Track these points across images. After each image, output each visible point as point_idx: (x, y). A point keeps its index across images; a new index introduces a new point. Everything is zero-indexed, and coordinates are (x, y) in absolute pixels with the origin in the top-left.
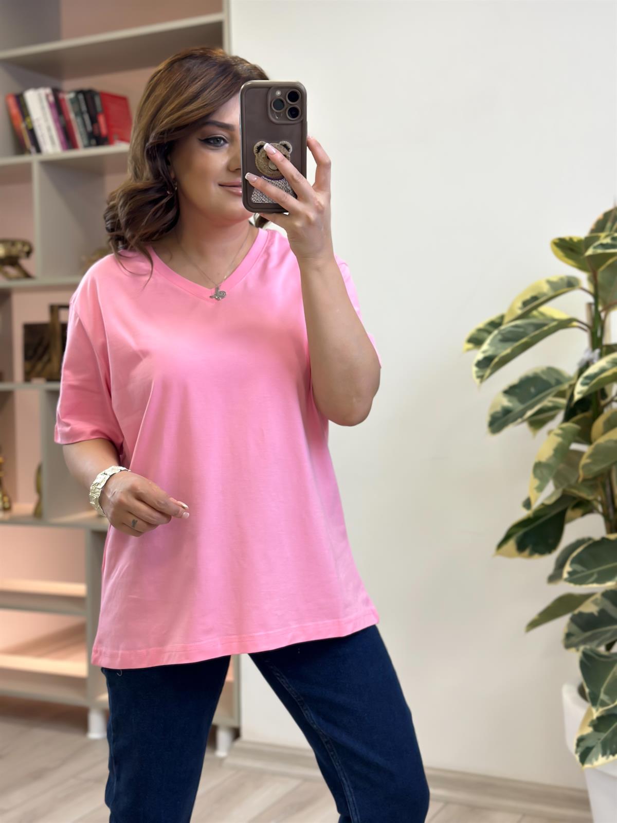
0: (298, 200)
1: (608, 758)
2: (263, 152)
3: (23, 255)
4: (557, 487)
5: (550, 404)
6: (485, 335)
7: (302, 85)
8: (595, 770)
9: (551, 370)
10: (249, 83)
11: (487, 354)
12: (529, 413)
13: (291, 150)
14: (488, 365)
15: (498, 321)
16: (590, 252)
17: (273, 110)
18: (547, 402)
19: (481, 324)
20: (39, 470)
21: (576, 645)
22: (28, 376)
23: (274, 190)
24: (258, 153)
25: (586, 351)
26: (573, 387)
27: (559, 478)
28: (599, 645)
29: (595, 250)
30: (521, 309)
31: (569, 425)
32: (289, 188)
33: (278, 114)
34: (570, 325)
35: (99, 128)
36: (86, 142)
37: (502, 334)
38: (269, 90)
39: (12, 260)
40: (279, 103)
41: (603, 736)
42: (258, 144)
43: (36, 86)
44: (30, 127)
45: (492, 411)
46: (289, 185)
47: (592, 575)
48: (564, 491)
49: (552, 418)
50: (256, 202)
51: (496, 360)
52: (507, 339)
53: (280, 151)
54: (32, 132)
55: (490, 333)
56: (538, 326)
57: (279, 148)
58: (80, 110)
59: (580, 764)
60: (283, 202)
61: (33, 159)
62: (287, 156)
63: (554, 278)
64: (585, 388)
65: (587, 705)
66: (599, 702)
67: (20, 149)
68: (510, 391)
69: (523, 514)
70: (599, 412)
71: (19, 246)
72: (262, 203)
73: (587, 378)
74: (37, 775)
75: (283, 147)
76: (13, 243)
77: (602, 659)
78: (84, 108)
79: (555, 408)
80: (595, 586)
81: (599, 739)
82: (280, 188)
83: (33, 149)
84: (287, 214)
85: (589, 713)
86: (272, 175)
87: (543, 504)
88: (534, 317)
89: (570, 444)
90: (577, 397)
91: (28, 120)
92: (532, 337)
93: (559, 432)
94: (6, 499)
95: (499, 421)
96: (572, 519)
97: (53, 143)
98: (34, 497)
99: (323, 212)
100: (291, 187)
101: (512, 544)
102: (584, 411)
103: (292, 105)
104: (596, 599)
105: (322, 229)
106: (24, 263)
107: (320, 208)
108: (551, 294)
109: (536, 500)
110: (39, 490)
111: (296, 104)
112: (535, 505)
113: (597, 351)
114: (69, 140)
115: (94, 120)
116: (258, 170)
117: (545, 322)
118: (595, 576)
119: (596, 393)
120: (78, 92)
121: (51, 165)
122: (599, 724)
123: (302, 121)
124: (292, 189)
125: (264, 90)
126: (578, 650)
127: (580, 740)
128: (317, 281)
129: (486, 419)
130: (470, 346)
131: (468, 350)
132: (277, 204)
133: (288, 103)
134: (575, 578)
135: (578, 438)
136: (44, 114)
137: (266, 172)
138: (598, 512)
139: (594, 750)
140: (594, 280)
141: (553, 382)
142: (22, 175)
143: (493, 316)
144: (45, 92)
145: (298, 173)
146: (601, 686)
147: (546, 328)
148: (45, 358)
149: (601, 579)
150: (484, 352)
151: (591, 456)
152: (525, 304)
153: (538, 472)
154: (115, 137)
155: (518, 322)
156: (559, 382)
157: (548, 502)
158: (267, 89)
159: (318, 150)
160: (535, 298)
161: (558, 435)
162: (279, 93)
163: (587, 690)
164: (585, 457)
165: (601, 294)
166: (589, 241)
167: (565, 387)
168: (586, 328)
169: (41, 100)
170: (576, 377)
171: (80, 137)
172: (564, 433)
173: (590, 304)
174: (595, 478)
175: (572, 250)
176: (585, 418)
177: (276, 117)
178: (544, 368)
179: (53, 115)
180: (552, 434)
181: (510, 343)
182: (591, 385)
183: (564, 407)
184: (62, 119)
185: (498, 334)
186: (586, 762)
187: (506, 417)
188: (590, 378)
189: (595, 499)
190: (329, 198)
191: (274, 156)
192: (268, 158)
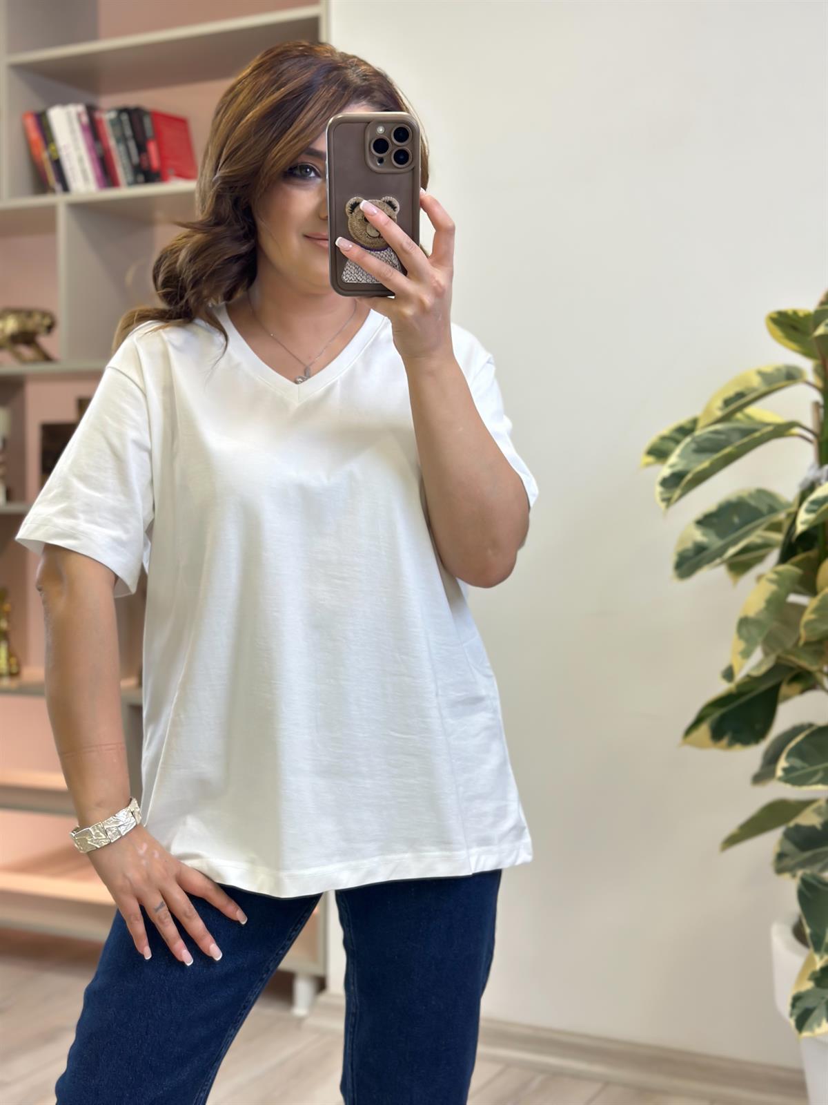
0: (409, 278)
2: (358, 212)
3: (42, 329)
4: (766, 654)
5: (760, 541)
6: (671, 444)
7: (414, 118)
8: (814, 1040)
9: (762, 493)
11: (676, 469)
12: (732, 551)
13: (398, 209)
14: (676, 483)
15: (689, 426)
16: (820, 331)
17: (373, 153)
18: (755, 537)
19: (666, 429)
21: (791, 870)
23: (376, 263)
24: (351, 213)
25: (812, 467)
26: (793, 517)
27: (770, 643)
28: (823, 869)
30: (721, 409)
31: (787, 568)
32: (395, 261)
33: (381, 161)
34: (787, 434)
35: (149, 159)
36: (130, 178)
37: (697, 443)
38: (367, 125)
39: (25, 338)
40: (381, 145)
42: (352, 201)
43: (64, 101)
44: (55, 157)
45: (680, 548)
46: (396, 257)
47: (815, 773)
48: (779, 658)
49: (760, 559)
50: (348, 282)
51: (689, 477)
52: (703, 448)
53: (383, 210)
54: (57, 164)
55: (677, 442)
56: (746, 432)
57: (380, 207)
58: (124, 134)
59: (795, 1031)
60: (387, 280)
61: (58, 200)
62: (393, 217)
63: (768, 368)
64: (811, 517)
65: (807, 951)
66: (823, 947)
67: (41, 186)
68: (705, 522)
69: (722, 687)
70: (826, 552)
71: (37, 318)
72: (357, 283)
73: (814, 502)
75: (386, 205)
76: (29, 313)
77: (826, 889)
78: (128, 132)
79: (766, 546)
80: (820, 787)
81: (823, 998)
82: (387, 261)
83: (58, 187)
84: (393, 297)
85: (810, 961)
86: (372, 244)
87: (748, 676)
88: (738, 420)
89: (787, 594)
90: (800, 528)
91: (53, 148)
92: (738, 447)
93: (774, 576)
94: (13, 660)
95: (689, 562)
96: (787, 698)
97: (86, 179)
99: (442, 294)
100: (399, 260)
101: (704, 730)
102: (806, 549)
103: (399, 146)
104: (820, 807)
105: (440, 319)
106: (44, 341)
107: (439, 290)
108: (763, 389)
109: (741, 667)
111: (405, 146)
112: (739, 676)
113: (827, 468)
114: (107, 176)
115: (142, 148)
116: (353, 237)
117: (755, 427)
118: (820, 775)
119: (823, 525)
120: (122, 111)
121: (83, 209)
122: (823, 978)
123: (413, 169)
124: (400, 263)
125: (362, 125)
126: (794, 876)
127: (797, 999)
128: (430, 389)
129: (672, 559)
130: (651, 459)
131: (648, 465)
132: (381, 284)
133: (395, 145)
134: (792, 777)
135: (798, 588)
136: (75, 140)
138: (824, 688)
139: (816, 1013)
140: (822, 371)
141: (764, 509)
142: (44, 222)
143: (683, 419)
144: (76, 110)
146: (827, 925)
147: (757, 434)
150: (672, 466)
151: (817, 610)
152: (727, 402)
153: (744, 631)
154: (171, 171)
155: (719, 427)
156: (773, 510)
157: (756, 673)
158: (364, 124)
159: (436, 210)
160: (740, 395)
161: (772, 581)
162: (381, 130)
163: (808, 930)
164: (808, 611)
166: (817, 318)
167: (781, 516)
168: (810, 436)
169: (70, 122)
170: (797, 503)
171: (122, 170)
172: (780, 580)
173: (816, 404)
174: (820, 642)
175: (795, 328)
176: (808, 560)
177: (379, 164)
178: (753, 491)
179: (86, 141)
180: (761, 579)
181: (708, 455)
182: (820, 512)
183: (780, 544)
184: (98, 146)
185: (692, 441)
186: (804, 1028)
187: (700, 557)
188: (818, 503)
189: (819, 670)
190: (451, 276)
191: (375, 216)
192: (365, 220)
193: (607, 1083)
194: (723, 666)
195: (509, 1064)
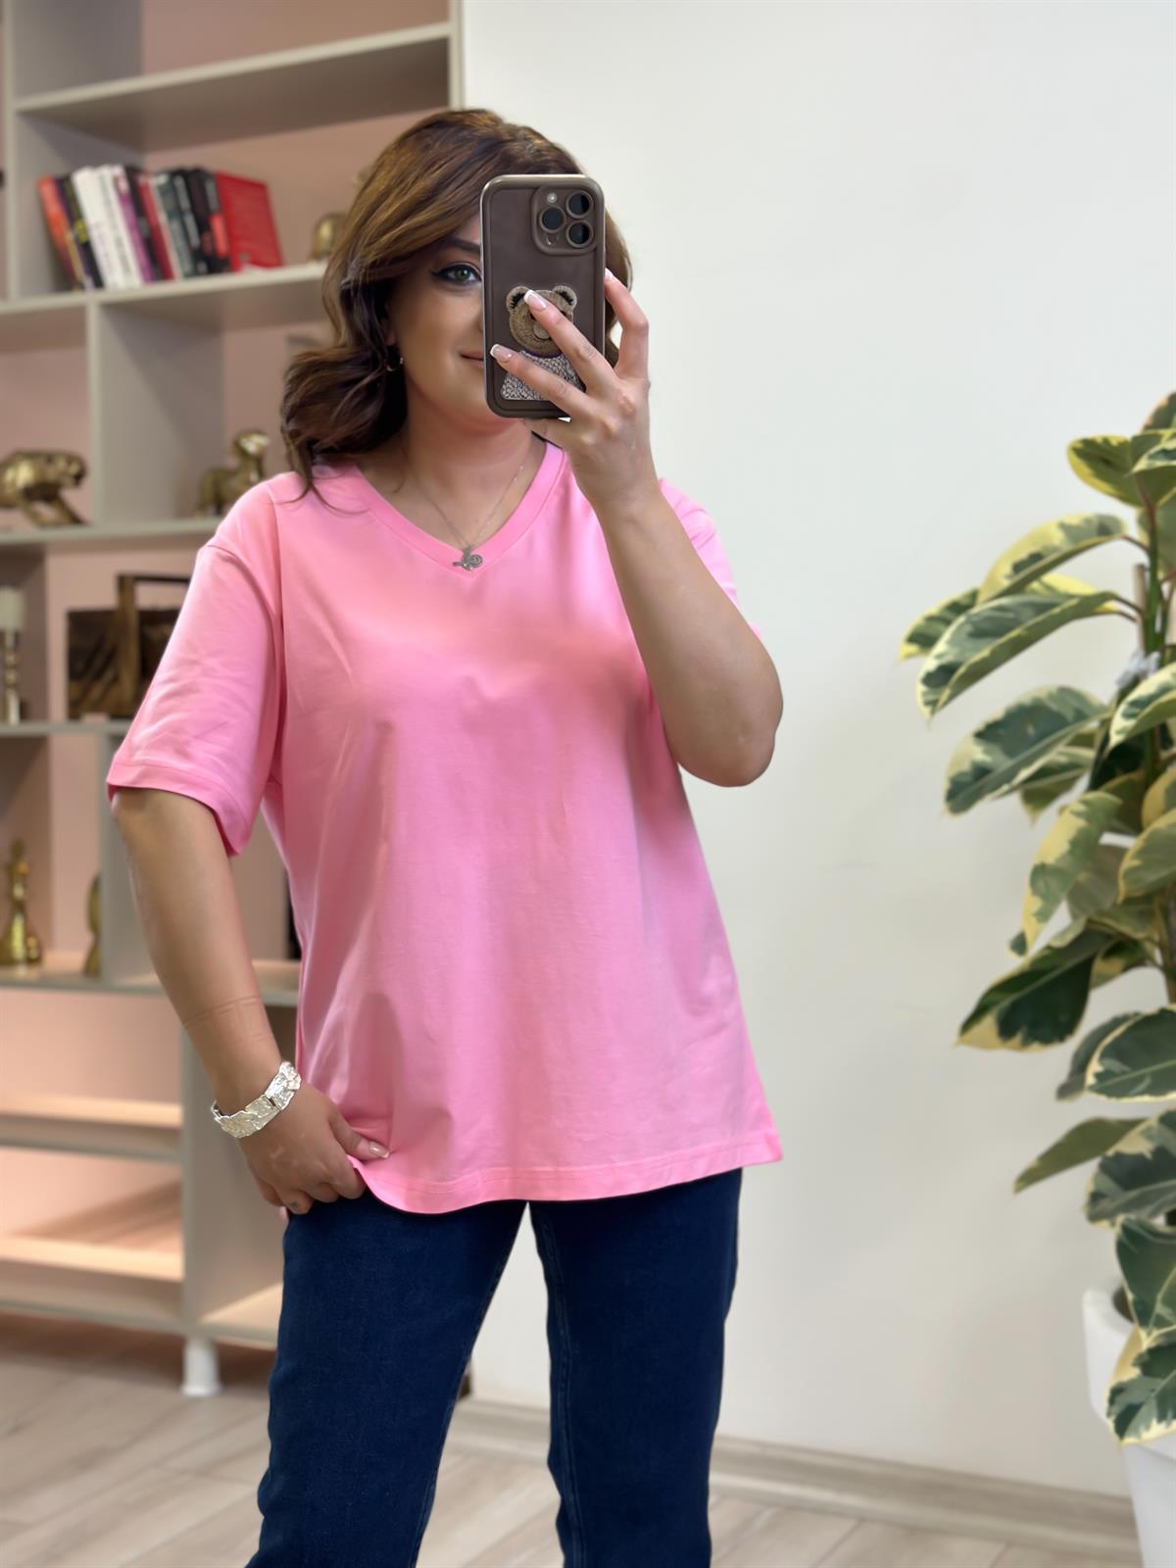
0: (588, 394)
1: (1169, 1424)
2: (523, 306)
3: (68, 481)
4: (1075, 916)
5: (1063, 759)
6: (939, 626)
7: (595, 183)
8: (1141, 1447)
9: (1065, 692)
10: (498, 180)
11: (944, 661)
12: (1024, 774)
13: (575, 302)
14: (944, 680)
15: (965, 602)
16: (1142, 465)
17: (541, 228)
18: (1058, 754)
19: (934, 608)
20: (95, 887)
21: (1109, 1216)
22: (75, 711)
23: (543, 376)
24: (514, 308)
25: (1134, 655)
26: (1106, 723)
27: (1078, 898)
28: (1154, 1214)
29: (1151, 462)
30: (1009, 577)
31: (1100, 795)
32: (570, 372)
33: (551, 237)
34: (1099, 609)
35: (213, 240)
36: (188, 267)
37: (974, 624)
38: (534, 193)
39: (44, 492)
40: (552, 217)
41: (1161, 1384)
42: (514, 292)
43: (95, 162)
44: (83, 239)
45: (953, 772)
46: (571, 367)
47: (1139, 1080)
48: (1090, 921)
49: (1068, 785)
50: (510, 398)
51: (962, 670)
52: (981, 632)
53: (554, 304)
54: (86, 249)
55: (948, 622)
56: (1041, 608)
57: (552, 299)
58: (178, 206)
59: (1115, 1437)
60: (559, 399)
61: (88, 299)
62: (568, 313)
63: (1074, 520)
64: (1131, 723)
65: (1132, 1326)
66: (1153, 1318)
67: (64, 279)
68: (988, 734)
69: (1012, 964)
70: (1156, 773)
71: (61, 464)
72: (521, 400)
73: (1134, 704)
74: (87, 1462)
75: (560, 297)
76: (50, 458)
77: (1159, 1241)
78: (185, 203)
79: (1074, 766)
80: (1147, 1099)
81: (1153, 1390)
82: (555, 372)
83: (88, 282)
84: (568, 420)
85: (1134, 1340)
86: (541, 348)
87: (1049, 947)
88: (1034, 592)
89: (1100, 835)
90: (1115, 739)
91: (79, 226)
92: (1029, 629)
93: (1081, 808)
94: (32, 942)
95: (965, 791)
96: (1106, 978)
97: (127, 270)
98: (86, 939)
99: (634, 417)
100: (575, 371)
101: (989, 1024)
102: (1129, 769)
103: (577, 219)
104: (1149, 1129)
105: (633, 447)
106: (71, 496)
107: (628, 409)
108: (1067, 547)
109: (1037, 935)
110: (94, 925)
111: (585, 219)
112: (1035, 948)
113: (1155, 656)
114: (156, 265)
115: (203, 226)
116: (515, 341)
117: (1056, 601)
118: (1147, 1082)
119: (1151, 732)
120: (175, 173)
121: (123, 311)
122: (1152, 1362)
123: (595, 249)
124: (576, 375)
125: (528, 192)
126: (1113, 1224)
127: (1117, 1392)
129: (942, 786)
130: (913, 648)
131: (909, 656)
132: (549, 402)
133: (571, 217)
134: (1108, 1085)
135: (1116, 823)
136: (111, 215)
137: (530, 342)
138: (1154, 964)
139: (1143, 1410)
140: (1149, 522)
141: (1069, 715)
142: (67, 330)
143: (956, 592)
144: (111, 173)
145: (589, 344)
146: (1158, 1290)
147: (1057, 610)
148: (109, 675)
149: (1158, 1088)
150: (939, 656)
151: (1141, 853)
152: (1018, 567)
153: (1041, 884)
154: (244, 257)
155: (1005, 601)
156: (1081, 716)
157: (1058, 944)
158: (531, 191)
159: (625, 302)
160: (1035, 557)
161: (1078, 814)
162: (553, 198)
163: (1130, 1296)
164: (1129, 855)
165: (1162, 549)
166: (1140, 445)
167: (1092, 725)
168: (1132, 612)
169: (104, 189)
170: (1114, 705)
171: (176, 257)
172: (1090, 813)
173: (1141, 568)
174: (1148, 898)
175: (1107, 462)
176: (1131, 784)
177: (549, 242)
178: (1054, 690)
179: (126, 216)
180: (1067, 813)
181: (988, 640)
182: (1141, 716)
183: (1091, 764)
184: (143, 223)
185: (967, 622)
186: (1127, 1432)
187: (980, 783)
188: (1140, 704)
189: (1149, 939)
190: (646, 387)
191: (544, 312)
192: (532, 317)
193: (862, 1519)
194: (1012, 934)
195: (727, 1494)
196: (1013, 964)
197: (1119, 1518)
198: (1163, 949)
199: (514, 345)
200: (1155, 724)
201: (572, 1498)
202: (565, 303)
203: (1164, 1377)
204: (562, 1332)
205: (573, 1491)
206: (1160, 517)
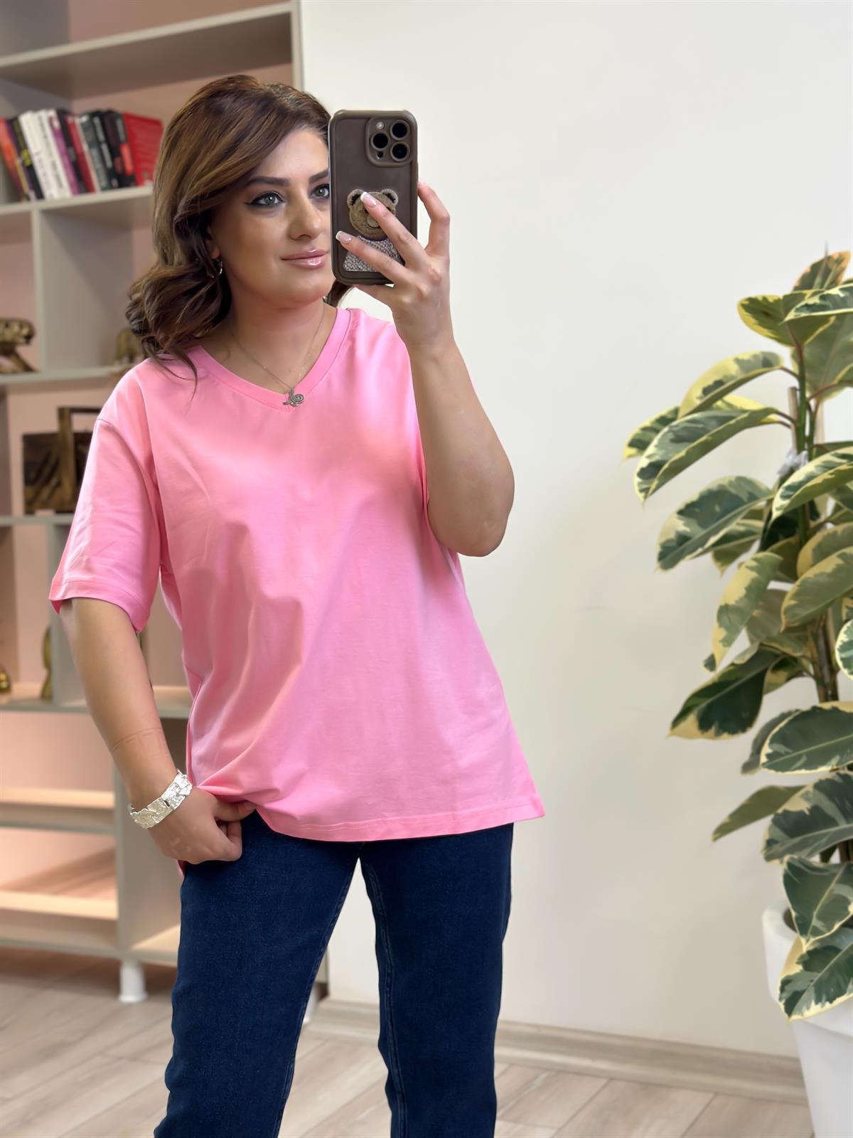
0: (407, 267)
1: (823, 1005)
2: (359, 204)
3: (22, 340)
4: (752, 641)
5: (742, 529)
6: (651, 434)
7: (411, 114)
8: (804, 1022)
9: (741, 480)
11: (653, 460)
12: (713, 540)
13: (397, 201)
14: (654, 474)
15: (670, 416)
16: (791, 316)
17: (373, 148)
18: (737, 525)
19: (647, 421)
20: (48, 635)
21: (779, 856)
22: (30, 508)
23: (374, 254)
24: (352, 204)
25: (790, 453)
26: (770, 502)
27: (754, 627)
28: (811, 854)
29: (798, 313)
30: (700, 397)
31: (767, 554)
32: (393, 251)
33: (380, 155)
34: (765, 420)
35: (123, 163)
36: (104, 183)
37: (674, 432)
38: (367, 122)
39: (6, 348)
40: (380, 140)
41: (817, 976)
42: (353, 193)
43: (36, 108)
44: (28, 163)
45: (663, 539)
46: (394, 248)
47: (799, 758)
48: (761, 645)
49: (745, 548)
50: (350, 270)
51: (666, 466)
52: (679, 439)
53: (382, 202)
54: (30, 170)
55: (657, 431)
56: (722, 420)
57: (380, 199)
58: (97, 138)
59: (786, 1015)
60: (386, 271)
61: (32, 207)
62: (392, 208)
63: (745, 356)
64: (787, 502)
65: (796, 935)
66: (810, 930)
67: (16, 194)
68: (686, 512)
70: (806, 537)
71: (16, 328)
72: (358, 272)
73: (789, 488)
74: (50, 1052)
75: (386, 197)
76: (7, 323)
77: (814, 873)
78: (101, 137)
79: (749, 534)
80: (803, 771)
81: (812, 981)
82: (382, 251)
83: (32, 194)
84: (392, 285)
85: (797, 945)
86: (372, 234)
87: (733, 664)
88: (718, 408)
89: (768, 583)
90: (776, 514)
91: (25, 154)
92: (713, 436)
93: (754, 564)
94: (2, 676)
95: (671, 553)
96: (776, 686)
97: (60, 185)
98: (43, 673)
99: (439, 283)
100: (397, 251)
101: (691, 721)
102: (787, 534)
103: (398, 141)
104: (807, 793)
105: (439, 306)
107: (436, 278)
108: (741, 376)
109: (722, 657)
110: (48, 664)
111: (402, 140)
112: (722, 666)
113: (805, 453)
114: (81, 181)
115: (115, 153)
116: (354, 228)
117: (733, 414)
118: (804, 759)
119: (803, 506)
120: (93, 115)
121: (57, 216)
122: (811, 961)
123: (411, 163)
124: (398, 253)
125: (363, 121)
126: (782, 862)
127: (786, 983)
128: (433, 374)
129: (656, 550)
130: (633, 451)
131: (630, 456)
132: (379, 273)
133: (393, 139)
134: (777, 763)
135: (780, 574)
136: (48, 145)
137: (364, 230)
138: (809, 674)
139: (805, 996)
140: (799, 357)
141: (745, 497)
142: (18, 230)
143: (664, 411)
144: (47, 115)
145: (406, 231)
146: (814, 909)
147: (733, 422)
148: (54, 481)
149: (811, 764)
150: (649, 457)
151: (796, 595)
152: (706, 391)
153: (725, 618)
154: (145, 175)
155: (696, 416)
156: (753, 497)
157: (740, 662)
158: (366, 120)
159: (433, 201)
160: (719, 383)
161: (751, 569)
162: (381, 126)
163: (794, 914)
164: (788, 597)
165: (808, 375)
166: (789, 301)
167: (761, 504)
168: (788, 422)
169: (42, 125)
170: (775, 489)
171: (95, 176)
172: (760, 566)
173: (794, 389)
174: (803, 628)
175: (767, 314)
176: (789, 546)
177: (378, 158)
178: (733, 479)
179: (58, 145)
180: (743, 567)
181: (685, 444)
182: (793, 497)
183: (761, 531)
184: (71, 150)
185: (668, 432)
186: (794, 1012)
187: (682, 547)
188: (793, 488)
189: (804, 657)
190: (447, 264)
191: (374, 208)
192: (366, 212)
193: (611, 1079)
194: (706, 656)
195: (512, 1063)
196: (707, 677)
197: (791, 1072)
198: (814, 663)
199: (353, 232)
200: (806, 501)
201: (396, 1071)
202: (390, 201)
203: (819, 972)
204: (386, 950)
205: (397, 1065)
206: (807, 353)
